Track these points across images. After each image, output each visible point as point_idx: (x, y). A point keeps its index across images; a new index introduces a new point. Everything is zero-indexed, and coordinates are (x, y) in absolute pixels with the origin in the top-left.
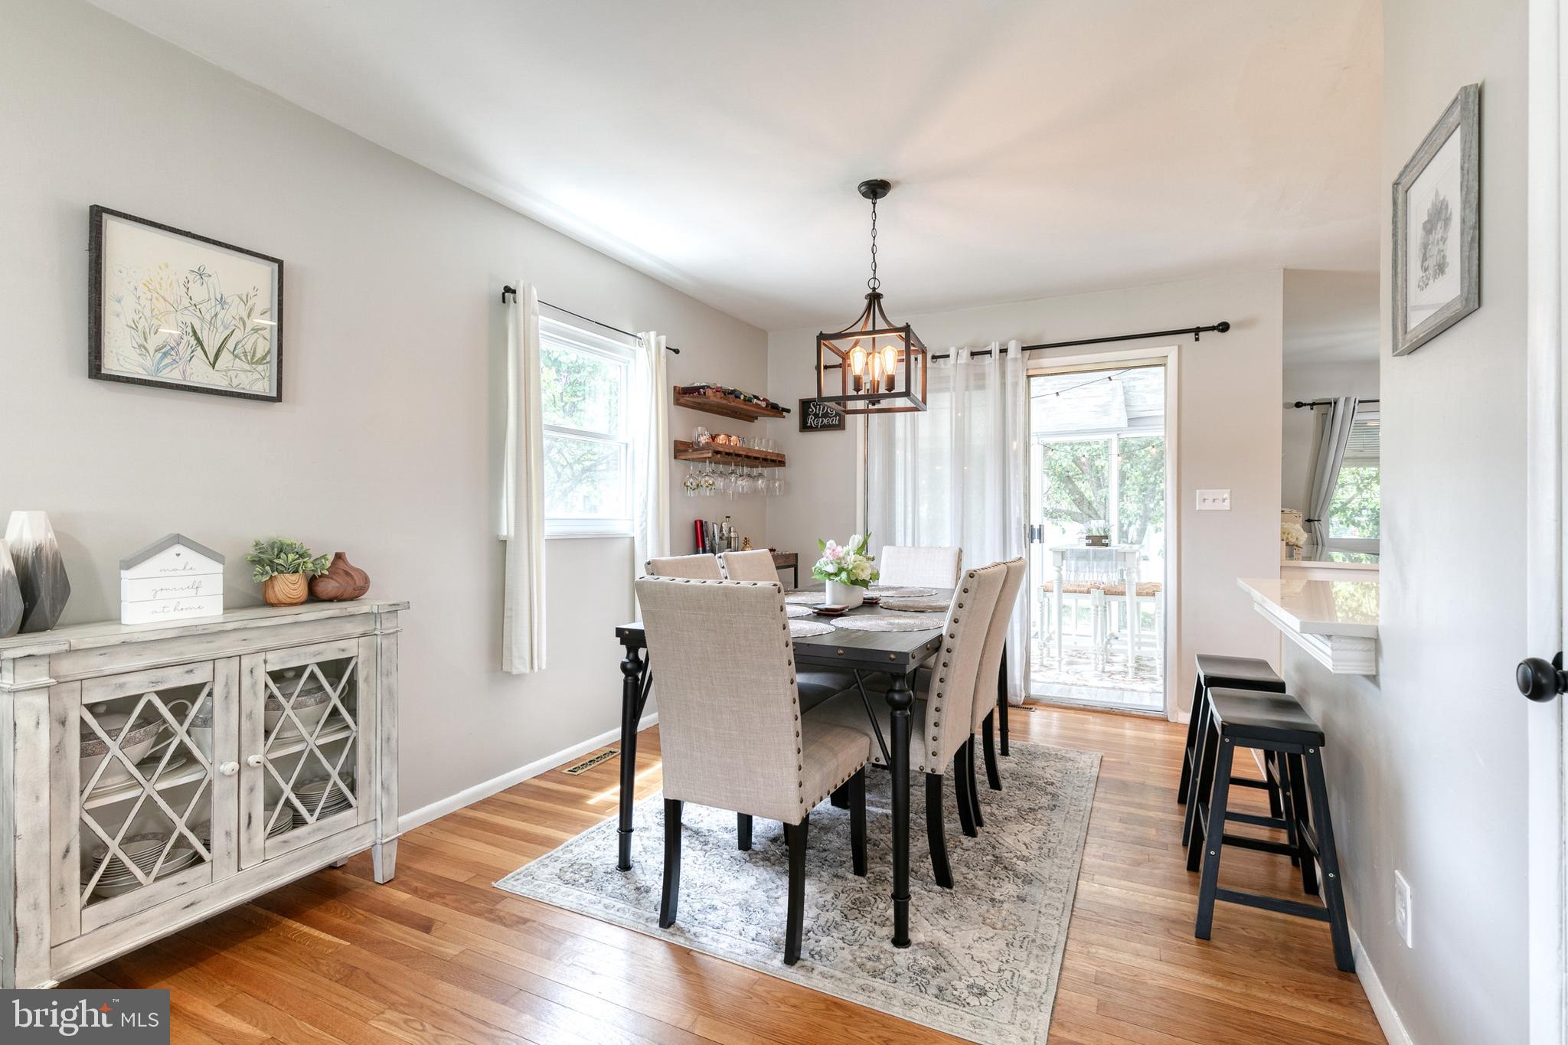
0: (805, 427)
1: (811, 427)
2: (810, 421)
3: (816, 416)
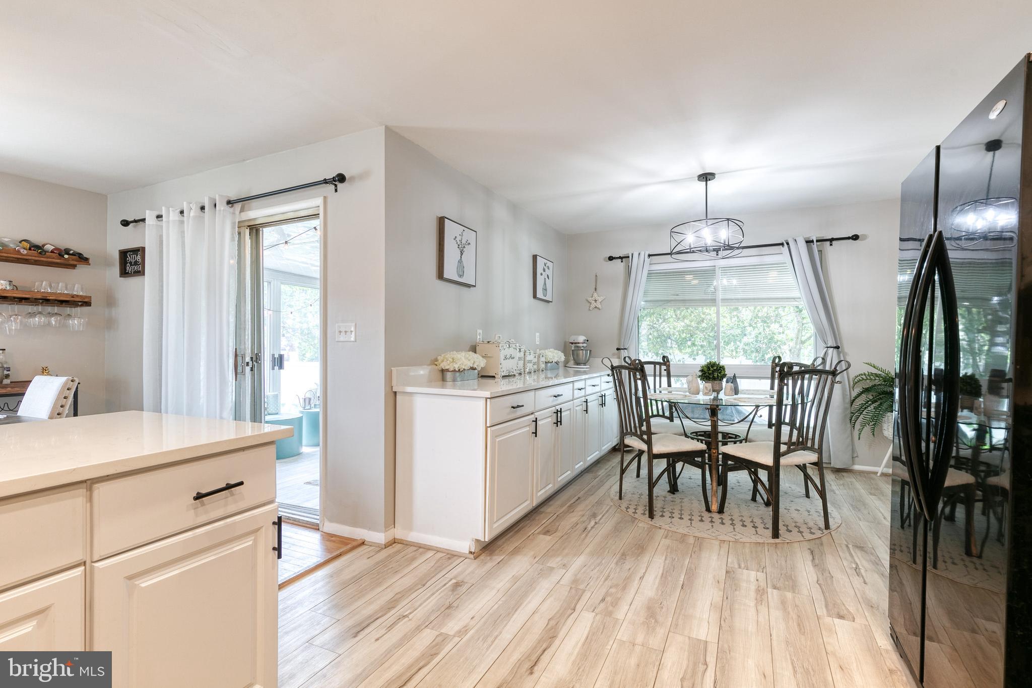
0: (124, 273)
1: (128, 273)
2: (128, 269)
3: (131, 263)
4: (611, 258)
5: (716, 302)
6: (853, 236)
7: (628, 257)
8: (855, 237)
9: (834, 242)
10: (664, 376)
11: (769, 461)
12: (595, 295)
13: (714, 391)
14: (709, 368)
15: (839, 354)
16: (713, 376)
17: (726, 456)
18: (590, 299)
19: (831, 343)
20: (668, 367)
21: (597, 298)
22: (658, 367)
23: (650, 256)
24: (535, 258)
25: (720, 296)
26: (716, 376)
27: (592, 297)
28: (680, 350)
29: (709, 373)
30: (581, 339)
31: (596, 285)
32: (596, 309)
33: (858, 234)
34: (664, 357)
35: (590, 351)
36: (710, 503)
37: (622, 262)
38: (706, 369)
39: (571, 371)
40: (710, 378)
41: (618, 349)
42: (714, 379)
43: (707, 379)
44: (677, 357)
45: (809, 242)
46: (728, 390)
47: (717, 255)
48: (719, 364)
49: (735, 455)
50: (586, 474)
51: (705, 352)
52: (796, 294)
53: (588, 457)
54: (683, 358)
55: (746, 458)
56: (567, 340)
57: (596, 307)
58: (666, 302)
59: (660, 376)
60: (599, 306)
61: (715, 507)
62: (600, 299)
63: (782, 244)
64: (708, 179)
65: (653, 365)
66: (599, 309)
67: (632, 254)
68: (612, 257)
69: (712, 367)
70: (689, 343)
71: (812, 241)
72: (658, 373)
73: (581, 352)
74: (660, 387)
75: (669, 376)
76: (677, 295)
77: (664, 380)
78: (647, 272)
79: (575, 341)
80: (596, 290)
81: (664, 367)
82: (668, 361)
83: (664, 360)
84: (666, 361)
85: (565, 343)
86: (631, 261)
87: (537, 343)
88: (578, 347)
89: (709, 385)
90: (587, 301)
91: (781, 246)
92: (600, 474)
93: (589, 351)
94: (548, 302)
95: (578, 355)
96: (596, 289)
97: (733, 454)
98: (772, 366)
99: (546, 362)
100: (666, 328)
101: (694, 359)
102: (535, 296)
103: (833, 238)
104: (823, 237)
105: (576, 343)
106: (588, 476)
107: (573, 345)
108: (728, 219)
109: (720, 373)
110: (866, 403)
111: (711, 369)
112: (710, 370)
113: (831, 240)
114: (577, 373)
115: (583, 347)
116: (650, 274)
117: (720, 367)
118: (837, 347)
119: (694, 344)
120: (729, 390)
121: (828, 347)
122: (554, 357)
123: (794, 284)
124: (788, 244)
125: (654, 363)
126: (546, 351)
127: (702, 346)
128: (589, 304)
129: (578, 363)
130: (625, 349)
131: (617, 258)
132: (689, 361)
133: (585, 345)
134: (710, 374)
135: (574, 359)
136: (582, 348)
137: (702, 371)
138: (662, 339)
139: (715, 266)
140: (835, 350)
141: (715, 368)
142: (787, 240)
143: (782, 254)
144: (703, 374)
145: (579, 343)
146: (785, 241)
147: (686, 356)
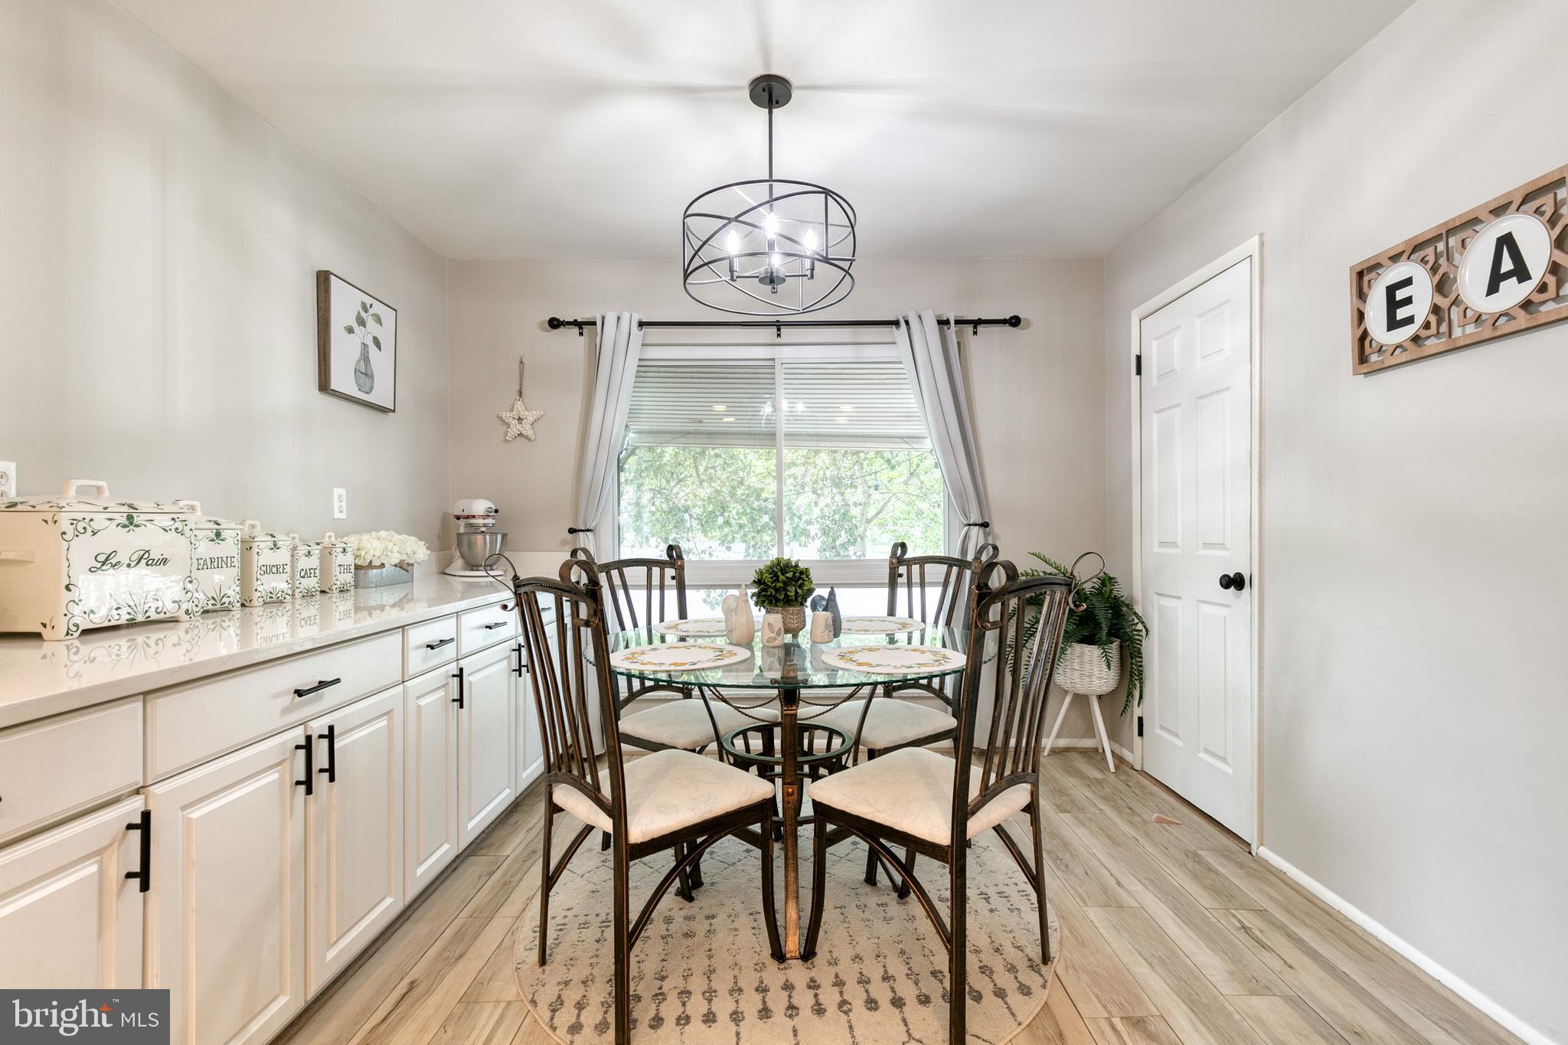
4: (555, 324)
5: (775, 439)
6: (1012, 318)
7: (594, 323)
8: (1015, 322)
9: (980, 328)
10: (671, 586)
11: (940, 832)
12: (519, 406)
13: (787, 631)
14: (776, 575)
15: (986, 535)
16: (786, 596)
17: (823, 811)
18: (506, 415)
19: (975, 517)
20: (680, 570)
21: (523, 413)
22: (656, 571)
23: (642, 324)
24: (323, 280)
25: (783, 428)
26: (792, 594)
27: (512, 411)
28: (705, 532)
29: (775, 588)
30: (480, 506)
31: (521, 384)
32: (521, 440)
33: (1021, 317)
34: (670, 548)
35: (504, 536)
36: (781, 930)
37: (581, 334)
38: (767, 577)
39: (457, 584)
40: (777, 600)
41: (572, 531)
42: (788, 602)
43: (770, 603)
44: (698, 548)
45: (943, 323)
46: (821, 628)
47: (779, 335)
48: (797, 566)
49: (848, 810)
50: (472, 859)
51: (745, 535)
52: (919, 429)
53: (471, 819)
54: (710, 547)
55: (877, 820)
56: (451, 512)
57: (521, 435)
58: (678, 436)
59: (662, 587)
60: (530, 433)
61: (793, 943)
62: (530, 416)
63: (896, 323)
64: (774, 102)
65: (645, 568)
66: (527, 438)
67: (603, 318)
68: (558, 320)
69: (783, 574)
70: (721, 520)
71: (947, 322)
72: (656, 581)
73: (479, 537)
74: (662, 620)
75: (681, 588)
76: (701, 422)
77: (671, 595)
78: (636, 363)
79: (466, 513)
80: (520, 396)
81: (670, 572)
82: (680, 557)
83: (670, 555)
84: (674, 557)
85: (445, 518)
86: (599, 331)
87: (337, 515)
88: (471, 525)
89: (776, 619)
90: (501, 419)
91: (894, 327)
92: (506, 853)
93: (499, 537)
94: (383, 410)
95: (471, 545)
96: (520, 393)
97: (842, 809)
98: (891, 563)
99: (357, 567)
100: (682, 495)
101: (729, 548)
102: (324, 386)
103: (980, 319)
104: (963, 317)
105: (467, 517)
106: (476, 866)
107: (462, 522)
108: (827, 192)
109: (801, 587)
110: (1031, 628)
111: (782, 578)
112: (777, 580)
113: (976, 323)
114: (471, 590)
115: (485, 525)
116: (644, 366)
117: (802, 573)
118: (985, 525)
119: (727, 523)
120: (823, 628)
121: (969, 525)
122: (386, 552)
123: (917, 410)
124: (907, 323)
125: (648, 563)
126: (365, 537)
127: (741, 526)
128: (505, 427)
129: (473, 567)
130: (588, 530)
131: (569, 323)
132: (721, 554)
133: (490, 521)
134: (777, 590)
135: (463, 556)
136: (483, 529)
137: (759, 582)
138: (675, 514)
139: (774, 360)
140: (982, 530)
141: (790, 575)
142: (907, 316)
143: (894, 343)
144: (763, 590)
145: (474, 517)
146: (903, 317)
147: (715, 544)
